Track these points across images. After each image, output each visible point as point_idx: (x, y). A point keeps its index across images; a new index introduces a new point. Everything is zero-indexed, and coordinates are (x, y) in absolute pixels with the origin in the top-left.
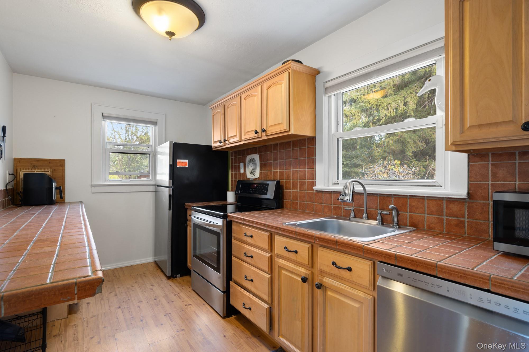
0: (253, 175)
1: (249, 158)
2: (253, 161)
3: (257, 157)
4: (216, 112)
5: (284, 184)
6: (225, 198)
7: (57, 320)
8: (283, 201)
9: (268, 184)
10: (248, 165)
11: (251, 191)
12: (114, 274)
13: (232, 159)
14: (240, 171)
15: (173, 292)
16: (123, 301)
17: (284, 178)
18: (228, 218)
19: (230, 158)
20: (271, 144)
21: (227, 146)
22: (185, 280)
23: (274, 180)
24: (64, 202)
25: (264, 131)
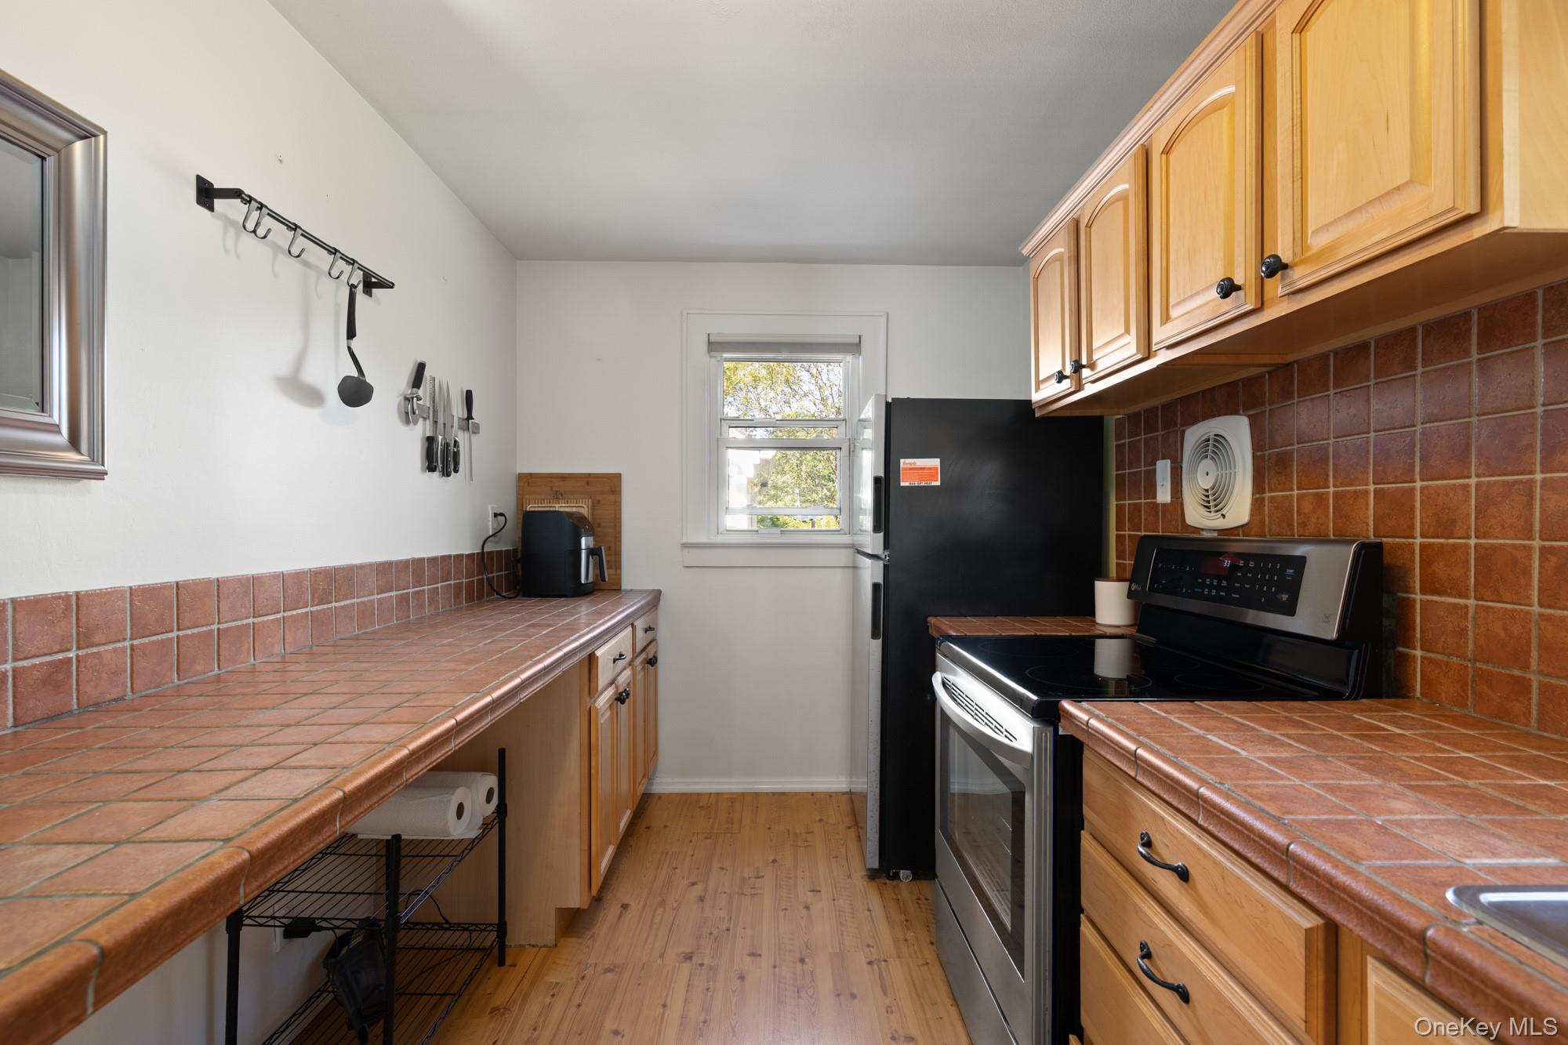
0: (1219, 515)
1: (1193, 436)
2: (1215, 447)
3: (1237, 430)
4: (1046, 259)
5: (1413, 562)
6: (1088, 608)
7: (530, 945)
8: (1406, 659)
9: (1301, 561)
10: (1194, 469)
11: (1203, 585)
12: (729, 814)
13: (1120, 448)
14: (1155, 498)
15: (868, 946)
16: (711, 934)
17: (1412, 527)
18: (1062, 721)
19: (1115, 443)
20: (1322, 351)
21: (1090, 390)
22: (926, 899)
23: (1341, 540)
24: (620, 590)
25: (1275, 267)
